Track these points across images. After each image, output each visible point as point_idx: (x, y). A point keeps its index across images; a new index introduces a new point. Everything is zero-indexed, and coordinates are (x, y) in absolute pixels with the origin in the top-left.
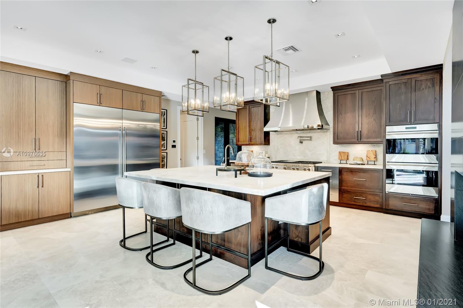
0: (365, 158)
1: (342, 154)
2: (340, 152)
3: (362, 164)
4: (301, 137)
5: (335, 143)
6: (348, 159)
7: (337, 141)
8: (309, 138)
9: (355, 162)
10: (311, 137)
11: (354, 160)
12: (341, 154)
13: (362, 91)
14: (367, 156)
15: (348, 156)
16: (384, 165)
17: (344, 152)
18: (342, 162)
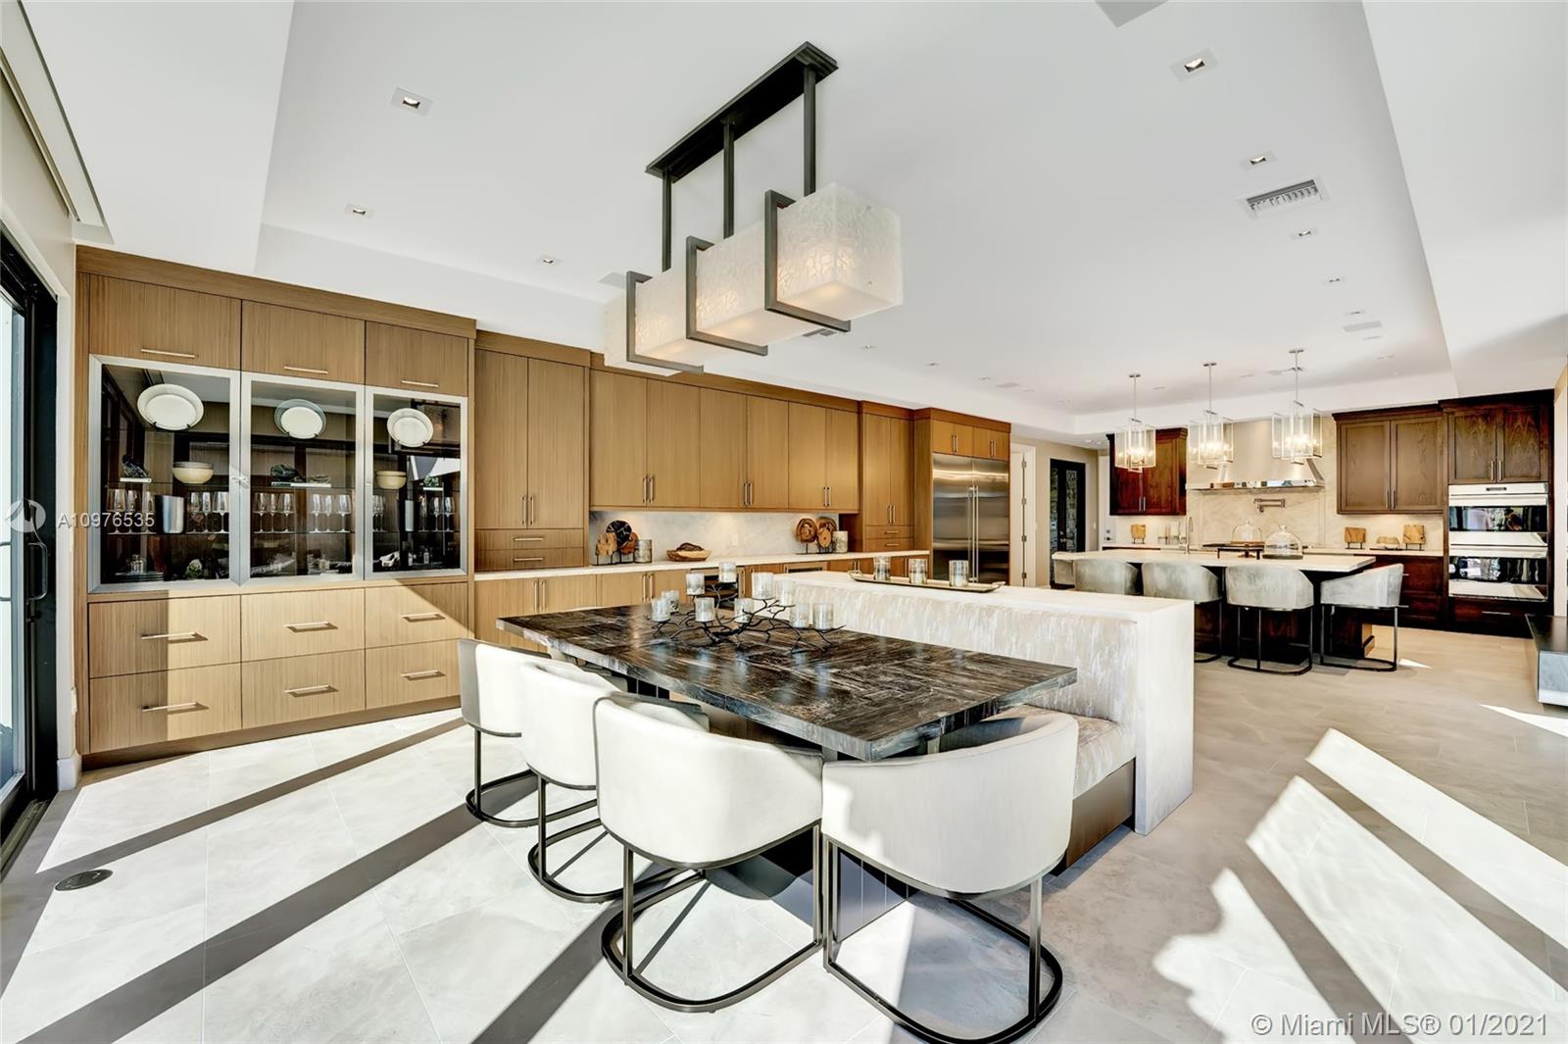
0: (1401, 539)
1: (1353, 534)
2: (1347, 529)
3: (1397, 549)
4: (1262, 500)
5: (1340, 511)
6: (1364, 541)
7: (1345, 507)
8: (1279, 503)
9: (1382, 545)
10: (1283, 502)
11: (1378, 542)
12: (1351, 531)
13: (1397, 422)
14: (1405, 536)
15: (1364, 536)
16: (1446, 550)
17: (1356, 529)
18: (1351, 546)
